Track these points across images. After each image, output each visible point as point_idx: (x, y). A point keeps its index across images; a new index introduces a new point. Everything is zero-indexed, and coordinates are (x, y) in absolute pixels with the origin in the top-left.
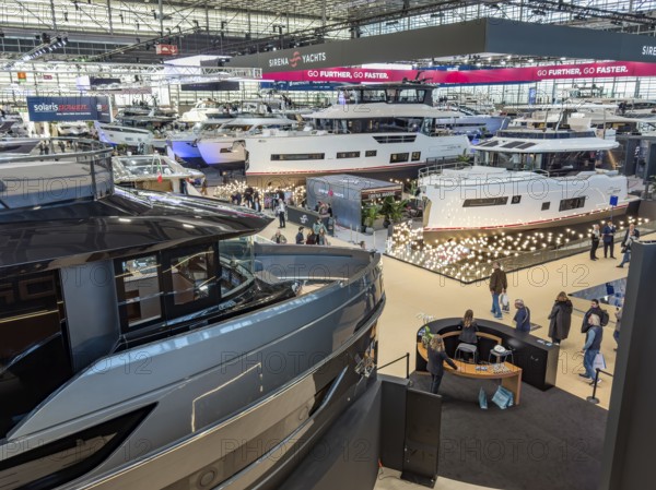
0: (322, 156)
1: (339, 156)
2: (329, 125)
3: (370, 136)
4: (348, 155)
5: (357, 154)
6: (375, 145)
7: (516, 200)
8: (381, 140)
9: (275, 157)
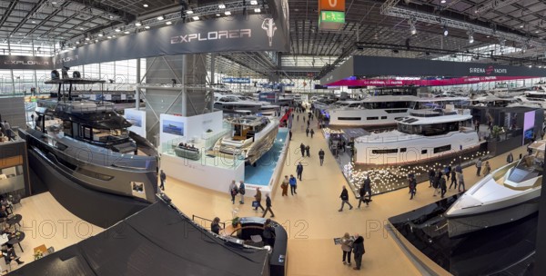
0: (359, 119)
1: (368, 119)
2: (367, 106)
3: (383, 110)
4: (373, 118)
5: (377, 118)
6: (386, 114)
7: (403, 150)
8: (389, 112)
9: (340, 119)
